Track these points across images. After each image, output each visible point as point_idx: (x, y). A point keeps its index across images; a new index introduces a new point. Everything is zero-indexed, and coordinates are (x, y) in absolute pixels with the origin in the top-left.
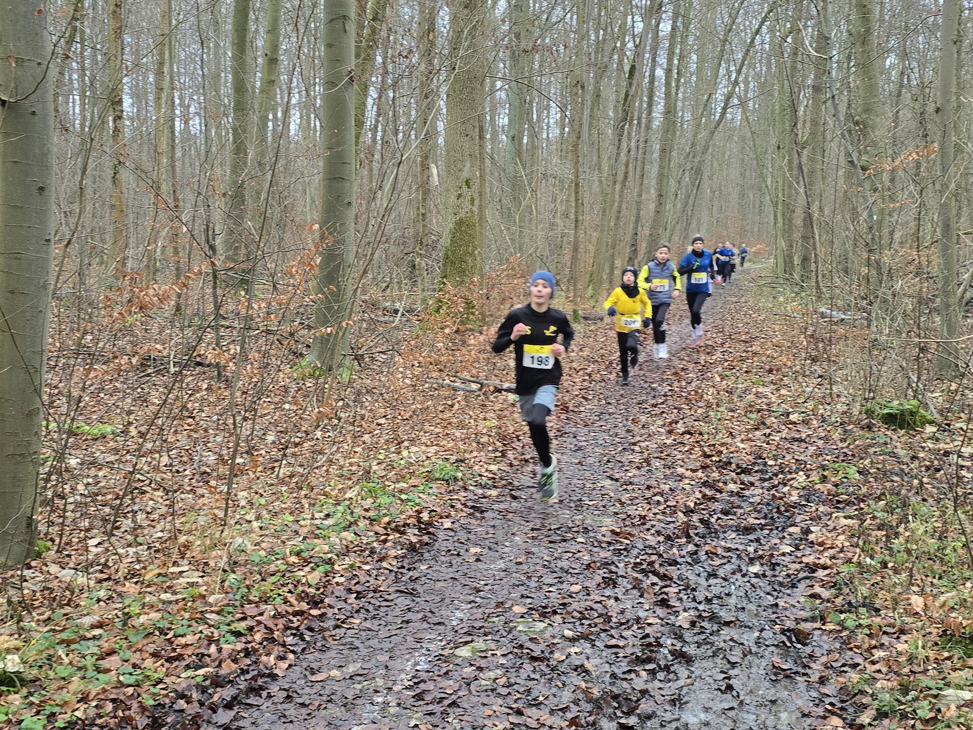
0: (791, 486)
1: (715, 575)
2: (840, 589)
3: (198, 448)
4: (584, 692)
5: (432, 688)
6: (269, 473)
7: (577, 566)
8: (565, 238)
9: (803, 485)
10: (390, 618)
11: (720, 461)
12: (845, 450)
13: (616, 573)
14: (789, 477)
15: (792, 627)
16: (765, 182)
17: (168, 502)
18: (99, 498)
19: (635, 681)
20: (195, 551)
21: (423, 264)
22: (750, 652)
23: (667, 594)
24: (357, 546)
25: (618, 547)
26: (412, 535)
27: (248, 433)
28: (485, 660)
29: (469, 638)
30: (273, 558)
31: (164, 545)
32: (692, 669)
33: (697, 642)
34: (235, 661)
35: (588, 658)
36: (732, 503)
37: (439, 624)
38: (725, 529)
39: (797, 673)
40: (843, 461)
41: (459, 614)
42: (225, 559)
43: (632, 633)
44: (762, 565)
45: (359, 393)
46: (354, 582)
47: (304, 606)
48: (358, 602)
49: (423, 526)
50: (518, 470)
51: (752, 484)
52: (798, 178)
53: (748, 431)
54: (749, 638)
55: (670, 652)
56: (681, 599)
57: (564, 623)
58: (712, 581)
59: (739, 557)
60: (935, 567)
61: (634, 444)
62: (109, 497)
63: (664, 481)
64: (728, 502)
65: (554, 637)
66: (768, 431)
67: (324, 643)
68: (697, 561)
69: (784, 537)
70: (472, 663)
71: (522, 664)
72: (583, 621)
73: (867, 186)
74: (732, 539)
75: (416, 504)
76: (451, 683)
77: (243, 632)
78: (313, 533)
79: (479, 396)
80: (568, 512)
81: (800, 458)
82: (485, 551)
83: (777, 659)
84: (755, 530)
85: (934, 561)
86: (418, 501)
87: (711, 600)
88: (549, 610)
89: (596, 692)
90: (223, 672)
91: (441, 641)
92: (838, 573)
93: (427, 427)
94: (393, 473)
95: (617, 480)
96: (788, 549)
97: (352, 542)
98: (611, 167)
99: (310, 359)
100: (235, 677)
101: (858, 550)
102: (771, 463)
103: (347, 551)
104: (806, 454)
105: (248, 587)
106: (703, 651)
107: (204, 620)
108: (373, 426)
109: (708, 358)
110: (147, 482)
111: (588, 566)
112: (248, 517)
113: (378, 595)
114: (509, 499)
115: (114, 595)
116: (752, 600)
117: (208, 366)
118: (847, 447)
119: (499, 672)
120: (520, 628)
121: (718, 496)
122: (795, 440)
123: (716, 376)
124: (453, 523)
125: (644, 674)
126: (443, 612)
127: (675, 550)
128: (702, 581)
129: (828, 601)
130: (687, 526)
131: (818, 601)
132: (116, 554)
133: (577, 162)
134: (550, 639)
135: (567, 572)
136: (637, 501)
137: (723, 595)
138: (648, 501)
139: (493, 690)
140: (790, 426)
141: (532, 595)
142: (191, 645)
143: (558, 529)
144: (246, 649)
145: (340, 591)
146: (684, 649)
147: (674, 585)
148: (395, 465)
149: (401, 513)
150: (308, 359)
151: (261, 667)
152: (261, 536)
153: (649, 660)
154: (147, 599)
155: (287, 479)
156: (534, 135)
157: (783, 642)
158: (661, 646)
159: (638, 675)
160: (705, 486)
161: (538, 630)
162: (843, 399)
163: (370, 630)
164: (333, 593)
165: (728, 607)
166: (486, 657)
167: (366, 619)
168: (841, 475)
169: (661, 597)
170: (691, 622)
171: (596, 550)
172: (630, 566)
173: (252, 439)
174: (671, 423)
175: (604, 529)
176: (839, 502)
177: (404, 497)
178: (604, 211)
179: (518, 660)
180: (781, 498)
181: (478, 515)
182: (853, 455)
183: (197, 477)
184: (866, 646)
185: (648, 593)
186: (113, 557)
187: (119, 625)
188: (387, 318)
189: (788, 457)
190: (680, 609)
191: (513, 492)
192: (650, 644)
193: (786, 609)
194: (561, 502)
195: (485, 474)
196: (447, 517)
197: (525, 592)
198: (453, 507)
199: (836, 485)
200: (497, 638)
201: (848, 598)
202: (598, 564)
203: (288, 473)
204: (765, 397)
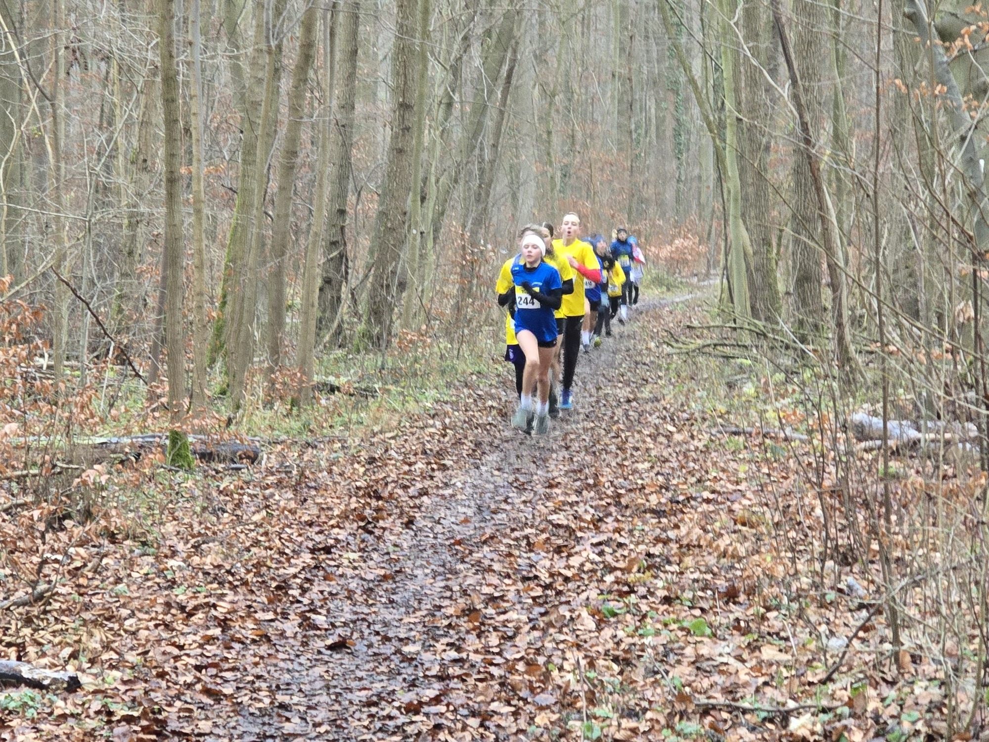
8: (141, 229)
52: (772, 58)
98: (267, 31)
133: (167, 17)
178: (249, 150)
204: (721, 669)
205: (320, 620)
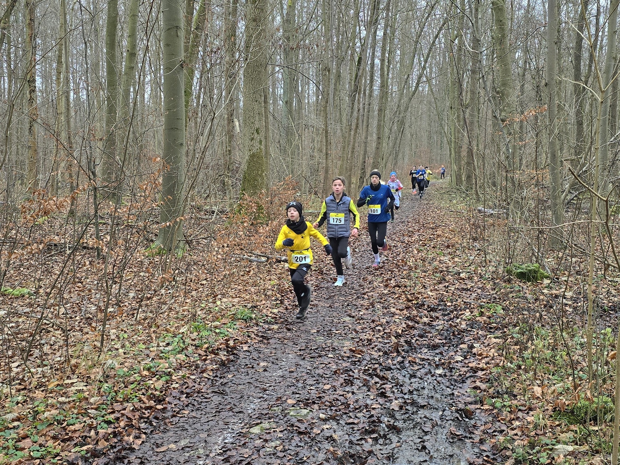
0: (461, 319)
1: (415, 376)
2: (492, 383)
3: (84, 302)
4: (332, 453)
5: (235, 454)
6: (130, 317)
7: (328, 373)
8: (320, 165)
9: (469, 318)
10: (208, 410)
11: (417, 303)
12: (494, 295)
13: (353, 376)
14: (460, 313)
15: (462, 408)
16: (443, 129)
17: (63, 338)
18: (19, 336)
19: (365, 445)
20: (82, 370)
21: (230, 182)
22: (437, 424)
23: (385, 389)
24: (187, 363)
25: (354, 359)
26: (223, 356)
27: (117, 292)
28: (269, 435)
29: (259, 421)
30: (132, 372)
31: (62, 366)
32: (401, 436)
33: (403, 419)
34: (107, 440)
35: (335, 432)
36: (425, 330)
37: (240, 412)
38: (421, 346)
39: (466, 437)
40: (493, 302)
41: (252, 406)
42: (101, 373)
43: (362, 414)
44: (444, 369)
45: (189, 265)
46: (184, 387)
47: (152, 403)
48: (187, 399)
49: (230, 350)
50: (291, 312)
51: (437, 318)
52: (463, 127)
53: (435, 284)
54: (436, 416)
55: (386, 426)
56: (393, 392)
57: (320, 409)
58: (413, 380)
59: (429, 364)
60: (550, 368)
61: (364, 294)
62: (26, 335)
63: (383, 317)
64: (423, 329)
65: (313, 419)
66: (447, 284)
67: (165, 427)
68: (404, 368)
69: (457, 351)
70: (261, 437)
71: (293, 436)
72: (332, 408)
73: (505, 131)
74: (425, 353)
75: (226, 336)
76: (247, 450)
77: (112, 421)
78: (158, 355)
79: (267, 265)
80: (323, 338)
81: (467, 301)
82: (270, 364)
83: (453, 429)
84: (439, 347)
85: (550, 364)
86: (226, 333)
87: (412, 392)
88: (310, 401)
89: (340, 453)
90: (99, 448)
91: (241, 423)
92: (491, 373)
93: (233, 286)
94: (211, 315)
95: (353, 317)
96: (460, 358)
97: (184, 361)
98: (348, 121)
99: (158, 244)
100: (107, 451)
101: (503, 358)
102: (449, 304)
103: (180, 367)
104: (470, 298)
105: (115, 392)
106: (407, 424)
107: (87, 414)
108: (199, 285)
109: (410, 239)
110: (51, 325)
111: (335, 372)
112: (116, 346)
113: (200, 395)
114: (285, 331)
115: (28, 399)
116: (438, 391)
117: (92, 249)
118: (496, 293)
119: (278, 442)
120: (292, 413)
121: (417, 325)
122: (463, 289)
123: (415, 250)
124: (249, 347)
125: (370, 440)
126: (242, 405)
127: (390, 361)
128: (407, 380)
129: (485, 391)
130: (397, 345)
131: (478, 391)
132: (30, 372)
133: (326, 117)
134: (311, 420)
135: (322, 377)
136: (366, 330)
137: (419, 389)
138: (373, 329)
139: (274, 454)
140: (460, 281)
141: (300, 392)
142: (78, 430)
143: (316, 349)
144: (114, 432)
145: (175, 393)
146: (395, 424)
147: (389, 383)
148: (212, 310)
149: (216, 341)
150: (156, 243)
151: (124, 443)
152: (125, 358)
153: (373, 432)
154: (50, 401)
155: (142, 321)
156: (300, 101)
157: (457, 418)
158: (381, 422)
159: (366, 442)
160: (408, 319)
161: (303, 414)
162: (493, 264)
163: (195, 417)
164: (171, 394)
165: (423, 396)
166: (270, 433)
167: (193, 411)
168: (492, 311)
169: (381, 391)
170: (400, 406)
171: (340, 362)
172: (362, 371)
173: (120, 296)
174: (387, 280)
175: (345, 348)
176: (491, 328)
177: (217, 331)
178: (344, 148)
179: (290, 434)
180: (455, 326)
181: (265, 341)
182: (500, 299)
183: (84, 321)
184: (508, 419)
185: (373, 389)
186: (28, 374)
187: (31, 419)
188: (207, 216)
189: (460, 300)
190: (393, 398)
191: (288, 326)
192: (374, 421)
193: (459, 396)
194: (318, 331)
195: (270, 315)
196: (245, 343)
197: (295, 390)
198: (249, 336)
199: (489, 318)
200: (277, 420)
201: (497, 389)
202: (342, 371)
203: (143, 317)
204: (445, 263)
205: (357, 250)
